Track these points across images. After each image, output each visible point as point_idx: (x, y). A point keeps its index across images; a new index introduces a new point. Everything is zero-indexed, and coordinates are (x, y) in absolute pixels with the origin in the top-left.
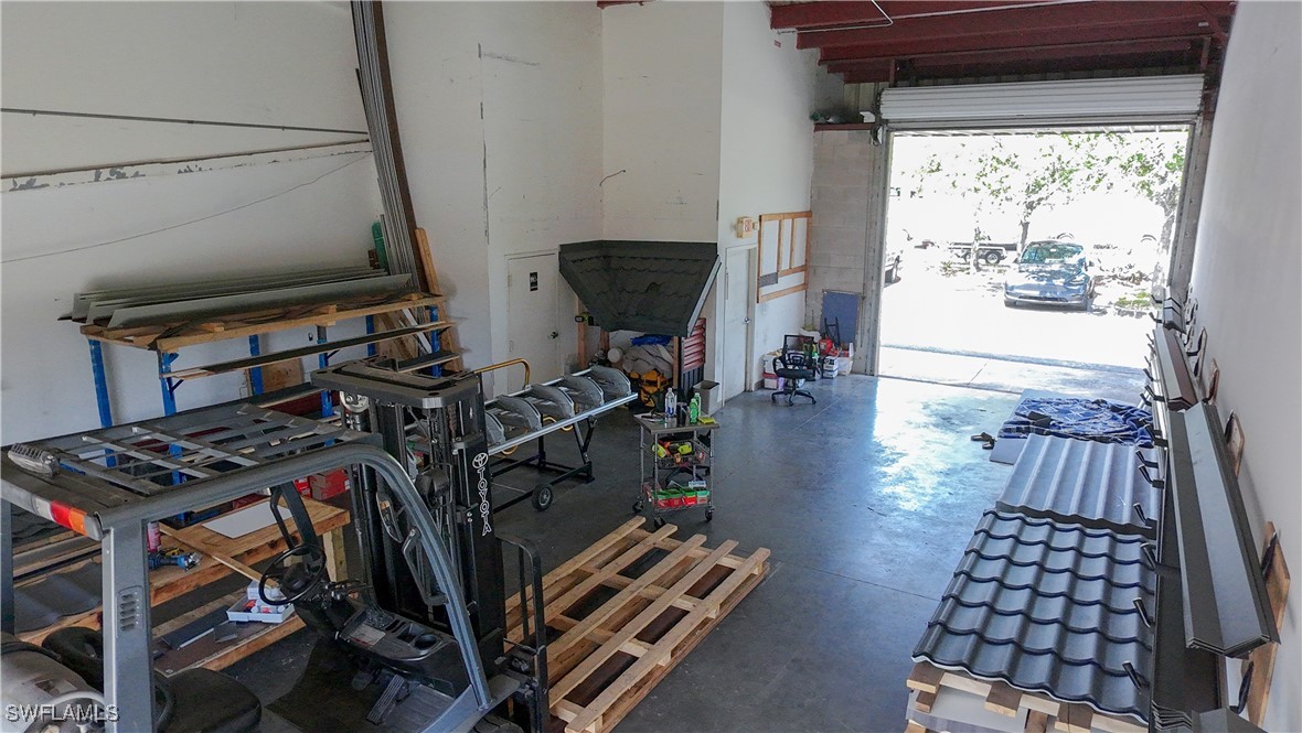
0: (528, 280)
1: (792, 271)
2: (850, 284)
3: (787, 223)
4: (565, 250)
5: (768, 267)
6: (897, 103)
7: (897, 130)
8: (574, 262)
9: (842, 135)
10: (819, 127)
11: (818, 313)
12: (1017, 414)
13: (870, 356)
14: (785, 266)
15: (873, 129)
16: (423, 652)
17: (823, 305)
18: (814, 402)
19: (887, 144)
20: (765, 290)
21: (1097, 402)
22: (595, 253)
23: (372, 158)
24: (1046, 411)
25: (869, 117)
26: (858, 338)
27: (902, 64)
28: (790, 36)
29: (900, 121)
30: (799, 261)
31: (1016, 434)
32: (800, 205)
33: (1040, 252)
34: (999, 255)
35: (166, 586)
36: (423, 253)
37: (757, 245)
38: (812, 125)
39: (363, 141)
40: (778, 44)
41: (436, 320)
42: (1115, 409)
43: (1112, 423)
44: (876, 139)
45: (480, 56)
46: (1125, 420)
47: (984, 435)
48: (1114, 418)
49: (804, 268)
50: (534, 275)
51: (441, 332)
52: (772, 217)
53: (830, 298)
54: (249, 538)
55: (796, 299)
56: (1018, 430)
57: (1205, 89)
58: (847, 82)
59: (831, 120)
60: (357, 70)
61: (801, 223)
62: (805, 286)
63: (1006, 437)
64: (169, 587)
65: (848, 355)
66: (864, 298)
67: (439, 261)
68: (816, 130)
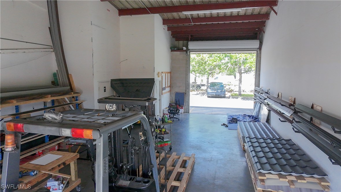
0: (103, 89)
1: (168, 87)
2: (181, 90)
3: (167, 74)
4: (112, 81)
5: (164, 86)
6: (192, 45)
7: (192, 52)
8: (115, 84)
9: (178, 53)
10: (172, 51)
11: (174, 98)
12: (229, 119)
13: (188, 108)
14: (167, 86)
15: (186, 51)
16: (147, 185)
17: (175, 96)
18: (179, 120)
19: (189, 55)
20: (164, 91)
21: (244, 115)
22: (119, 82)
23: (54, 53)
24: (235, 117)
25: (185, 48)
26: (185, 104)
27: (192, 36)
28: (166, 27)
29: (192, 49)
30: (169, 85)
31: (232, 123)
32: (169, 71)
33: (213, 85)
34: (200, 87)
35: (28, 182)
36: (71, 81)
37: (161, 80)
38: (170, 50)
39: (50, 48)
40: (164, 29)
41: (78, 101)
42: (249, 116)
43: (250, 119)
44: (187, 54)
45: (91, 24)
46: (252, 118)
47: (224, 124)
48: (249, 118)
49: (170, 86)
50: (105, 87)
51: (79, 104)
52: (164, 72)
53: (177, 94)
54: (51, 164)
55: (168, 94)
56: (232, 122)
57: (260, 43)
58: (176, 41)
59: (175, 49)
60: (49, 28)
61: (169, 74)
62: (170, 91)
63: (230, 124)
64: (29, 182)
65: (183, 108)
66: (186, 93)
67: (77, 83)
68: (171, 52)
